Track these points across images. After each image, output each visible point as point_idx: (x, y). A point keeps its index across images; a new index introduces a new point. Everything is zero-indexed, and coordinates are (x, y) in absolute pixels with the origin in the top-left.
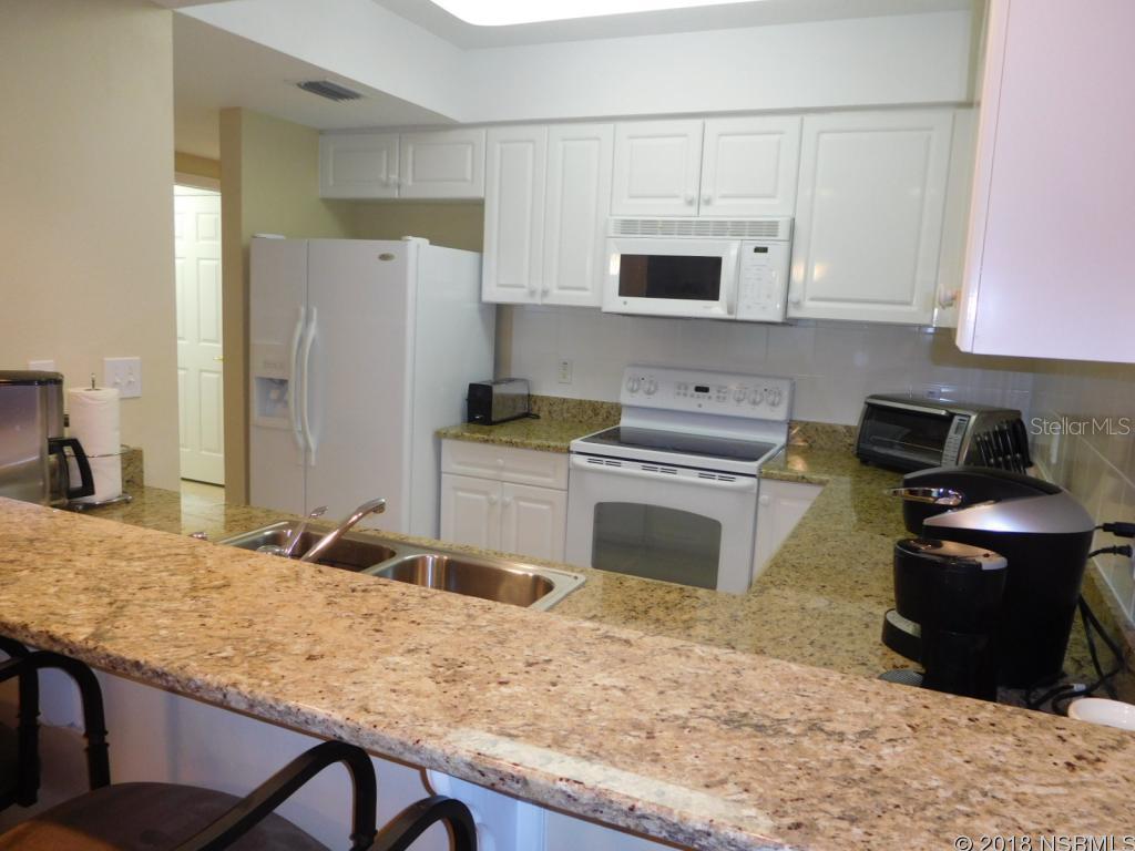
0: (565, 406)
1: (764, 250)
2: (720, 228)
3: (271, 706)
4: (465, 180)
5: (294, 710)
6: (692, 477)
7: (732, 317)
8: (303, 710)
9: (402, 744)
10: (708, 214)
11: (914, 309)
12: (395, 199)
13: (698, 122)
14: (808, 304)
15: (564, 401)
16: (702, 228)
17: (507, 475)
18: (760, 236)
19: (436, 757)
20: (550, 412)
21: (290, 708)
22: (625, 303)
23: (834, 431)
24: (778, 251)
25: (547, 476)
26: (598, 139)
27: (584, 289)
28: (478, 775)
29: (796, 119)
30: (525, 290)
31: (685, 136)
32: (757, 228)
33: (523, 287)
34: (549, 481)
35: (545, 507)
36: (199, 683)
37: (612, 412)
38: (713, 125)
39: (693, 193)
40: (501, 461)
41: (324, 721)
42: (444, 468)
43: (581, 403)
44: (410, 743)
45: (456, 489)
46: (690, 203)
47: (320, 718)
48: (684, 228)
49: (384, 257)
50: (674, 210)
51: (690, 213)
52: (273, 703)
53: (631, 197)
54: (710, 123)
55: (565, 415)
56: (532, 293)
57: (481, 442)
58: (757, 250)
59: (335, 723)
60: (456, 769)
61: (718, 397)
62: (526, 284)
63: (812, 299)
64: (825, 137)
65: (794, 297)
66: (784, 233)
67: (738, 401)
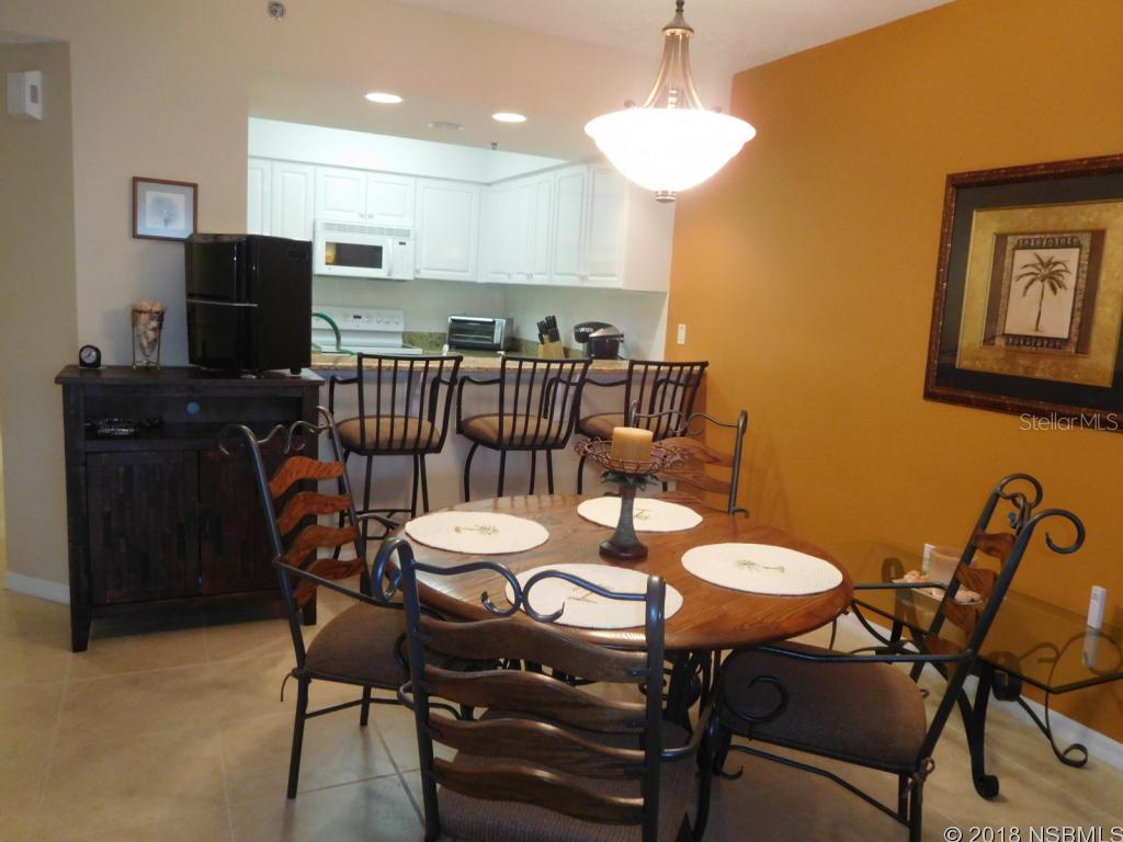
1: (404, 244)
2: (381, 231)
7: (390, 277)
10: (372, 223)
14: (422, 271)
16: (371, 230)
18: (402, 237)
22: (329, 269)
24: (410, 245)
26: (304, 174)
29: (413, 179)
31: (357, 180)
32: (399, 232)
38: (372, 176)
39: (362, 211)
46: (361, 216)
50: (352, 219)
51: (361, 222)
53: (326, 209)
54: (370, 175)
58: (401, 243)
61: (366, 321)
63: (425, 269)
64: (426, 190)
65: (418, 267)
66: (412, 236)
67: (379, 322)
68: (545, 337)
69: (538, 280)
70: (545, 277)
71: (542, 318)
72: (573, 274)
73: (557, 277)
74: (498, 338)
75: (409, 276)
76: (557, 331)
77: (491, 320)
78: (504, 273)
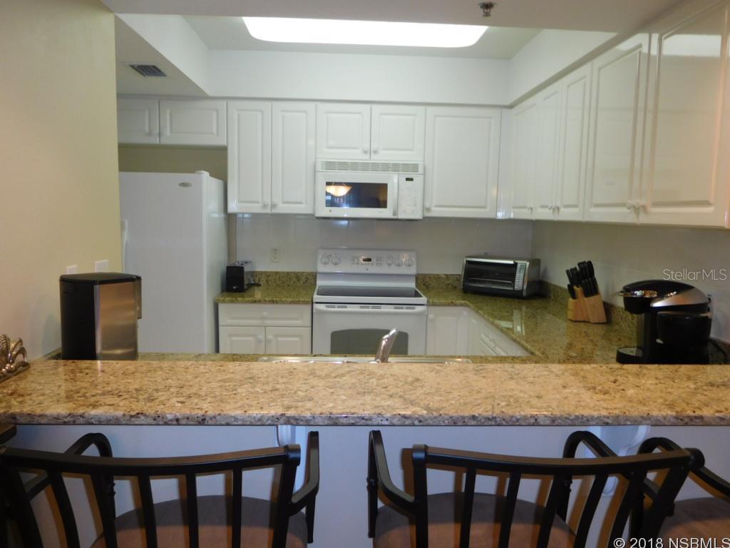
0: (277, 276)
1: (412, 180)
2: (386, 167)
3: (566, 418)
4: (212, 134)
5: (580, 416)
6: (391, 309)
7: (395, 217)
8: (585, 415)
9: (642, 417)
10: (376, 159)
11: (488, 210)
12: (157, 145)
13: (368, 106)
14: (433, 209)
15: (277, 273)
16: (375, 167)
17: (268, 322)
18: (409, 172)
19: (659, 418)
20: (267, 281)
21: (577, 416)
22: (330, 211)
23: (439, 278)
24: (418, 180)
25: (297, 319)
26: (305, 112)
27: (301, 203)
28: (679, 421)
29: (422, 108)
30: (260, 204)
31: (360, 113)
32: (406, 167)
33: (258, 202)
34: (299, 322)
35: (297, 339)
36: (519, 417)
37: (310, 278)
38: (377, 108)
39: (367, 146)
40: (265, 314)
41: (598, 417)
42: (221, 322)
43: (288, 273)
44: (645, 416)
45: (231, 335)
46: (366, 152)
47: (596, 416)
48: (365, 167)
49: (184, 185)
50: (357, 156)
51: (365, 158)
52: (567, 416)
53: (328, 147)
54: (375, 107)
55: (278, 282)
56: (265, 206)
57: (251, 303)
58: (407, 179)
59: (604, 417)
60: (669, 421)
61: (377, 264)
62: (261, 201)
63: (436, 206)
64: (437, 118)
65: (427, 205)
66: (421, 170)
67: (389, 265)
68: (578, 290)
69: (567, 215)
70: (575, 210)
71: (573, 264)
72: (623, 205)
73: (592, 210)
74: (520, 282)
75: (418, 216)
76: (594, 282)
77: (512, 262)
78: (525, 207)
